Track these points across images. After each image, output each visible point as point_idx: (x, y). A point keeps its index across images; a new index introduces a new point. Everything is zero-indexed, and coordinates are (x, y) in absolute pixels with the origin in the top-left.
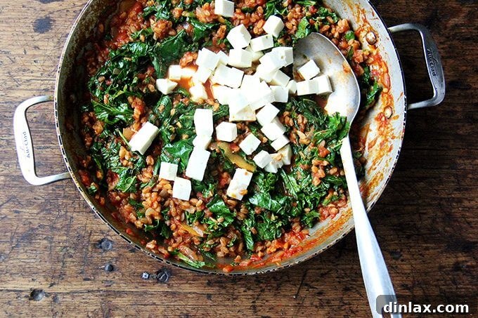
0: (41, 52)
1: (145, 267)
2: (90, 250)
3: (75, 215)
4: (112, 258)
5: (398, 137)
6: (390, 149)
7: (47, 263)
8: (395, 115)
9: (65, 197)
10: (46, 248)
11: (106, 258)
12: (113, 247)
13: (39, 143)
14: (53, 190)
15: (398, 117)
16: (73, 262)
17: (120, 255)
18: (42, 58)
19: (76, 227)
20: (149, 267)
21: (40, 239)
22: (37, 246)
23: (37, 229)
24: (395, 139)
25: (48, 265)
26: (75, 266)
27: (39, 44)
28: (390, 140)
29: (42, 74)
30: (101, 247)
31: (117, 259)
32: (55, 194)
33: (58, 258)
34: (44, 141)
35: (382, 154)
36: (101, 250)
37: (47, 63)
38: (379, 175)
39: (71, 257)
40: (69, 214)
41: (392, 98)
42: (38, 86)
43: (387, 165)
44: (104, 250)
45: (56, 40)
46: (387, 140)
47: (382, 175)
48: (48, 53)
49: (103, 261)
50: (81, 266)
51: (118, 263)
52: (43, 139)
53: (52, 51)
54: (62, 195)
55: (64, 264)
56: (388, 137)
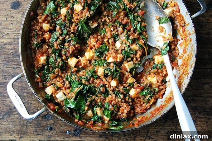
0: (14, 19)
1: (68, 128)
2: (40, 119)
3: (32, 102)
4: (51, 124)
5: (193, 33)
6: (191, 41)
7: (18, 127)
8: (187, 23)
9: (27, 93)
10: (17, 119)
11: (48, 124)
12: (51, 118)
13: (14, 65)
14: (21, 89)
15: (189, 24)
16: (32, 126)
17: (55, 122)
18: (15, 22)
19: (33, 108)
20: (70, 128)
21: (14, 114)
22: (13, 118)
23: (13, 109)
24: (191, 35)
25: (19, 128)
26: (32, 128)
27: (14, 15)
28: (189, 36)
29: (15, 30)
30: (46, 118)
31: (54, 124)
32: (22, 91)
33: (24, 124)
34: (17, 64)
35: (187, 44)
36: (45, 120)
37: (18, 25)
38: (190, 54)
39: (31, 123)
40: (29, 101)
41: (182, 16)
42: (13, 36)
43: (192, 48)
44: (47, 120)
45: (22, 13)
46: (187, 37)
47: (191, 54)
48: (18, 19)
49: (47, 125)
50: (36, 127)
51: (54, 126)
52: (16, 63)
53: (20, 18)
54: (26, 92)
55: (27, 127)
56: (187, 35)
